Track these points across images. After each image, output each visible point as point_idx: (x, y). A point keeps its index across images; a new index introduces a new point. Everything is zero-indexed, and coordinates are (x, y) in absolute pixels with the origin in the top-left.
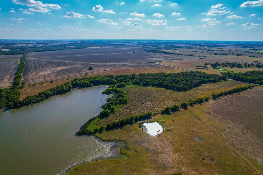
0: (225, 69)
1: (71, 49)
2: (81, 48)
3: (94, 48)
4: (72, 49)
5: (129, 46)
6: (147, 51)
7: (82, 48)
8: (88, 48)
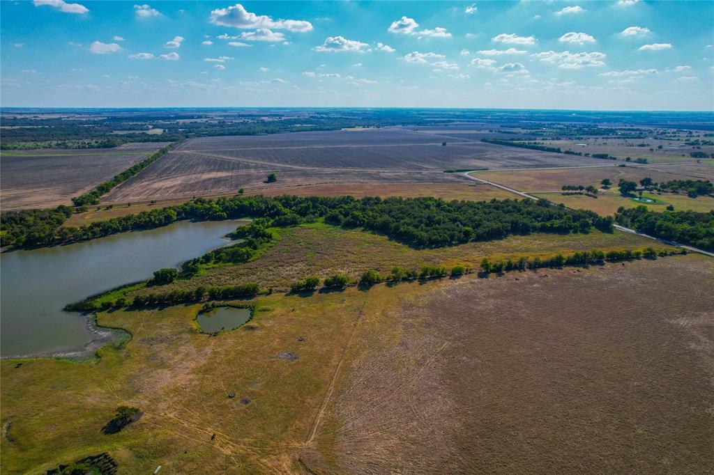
0: (654, 200)
1: (299, 131)
2: (324, 130)
3: (360, 129)
4: (300, 133)
5: (459, 126)
6: (488, 142)
7: (328, 130)
8: (343, 129)
